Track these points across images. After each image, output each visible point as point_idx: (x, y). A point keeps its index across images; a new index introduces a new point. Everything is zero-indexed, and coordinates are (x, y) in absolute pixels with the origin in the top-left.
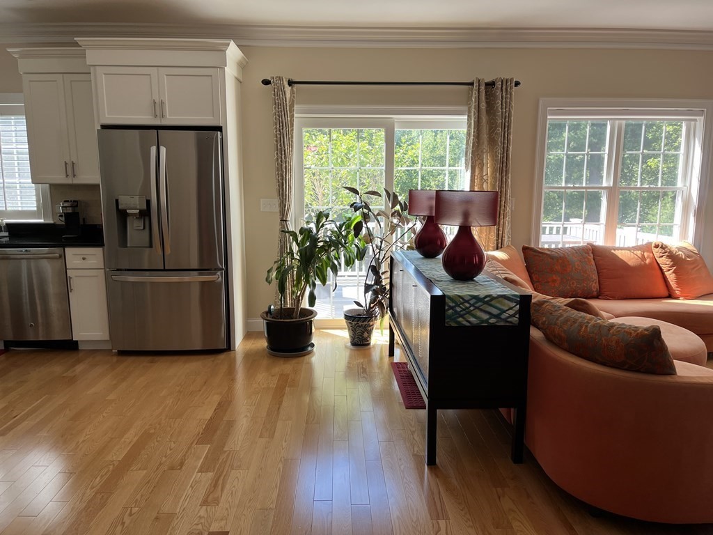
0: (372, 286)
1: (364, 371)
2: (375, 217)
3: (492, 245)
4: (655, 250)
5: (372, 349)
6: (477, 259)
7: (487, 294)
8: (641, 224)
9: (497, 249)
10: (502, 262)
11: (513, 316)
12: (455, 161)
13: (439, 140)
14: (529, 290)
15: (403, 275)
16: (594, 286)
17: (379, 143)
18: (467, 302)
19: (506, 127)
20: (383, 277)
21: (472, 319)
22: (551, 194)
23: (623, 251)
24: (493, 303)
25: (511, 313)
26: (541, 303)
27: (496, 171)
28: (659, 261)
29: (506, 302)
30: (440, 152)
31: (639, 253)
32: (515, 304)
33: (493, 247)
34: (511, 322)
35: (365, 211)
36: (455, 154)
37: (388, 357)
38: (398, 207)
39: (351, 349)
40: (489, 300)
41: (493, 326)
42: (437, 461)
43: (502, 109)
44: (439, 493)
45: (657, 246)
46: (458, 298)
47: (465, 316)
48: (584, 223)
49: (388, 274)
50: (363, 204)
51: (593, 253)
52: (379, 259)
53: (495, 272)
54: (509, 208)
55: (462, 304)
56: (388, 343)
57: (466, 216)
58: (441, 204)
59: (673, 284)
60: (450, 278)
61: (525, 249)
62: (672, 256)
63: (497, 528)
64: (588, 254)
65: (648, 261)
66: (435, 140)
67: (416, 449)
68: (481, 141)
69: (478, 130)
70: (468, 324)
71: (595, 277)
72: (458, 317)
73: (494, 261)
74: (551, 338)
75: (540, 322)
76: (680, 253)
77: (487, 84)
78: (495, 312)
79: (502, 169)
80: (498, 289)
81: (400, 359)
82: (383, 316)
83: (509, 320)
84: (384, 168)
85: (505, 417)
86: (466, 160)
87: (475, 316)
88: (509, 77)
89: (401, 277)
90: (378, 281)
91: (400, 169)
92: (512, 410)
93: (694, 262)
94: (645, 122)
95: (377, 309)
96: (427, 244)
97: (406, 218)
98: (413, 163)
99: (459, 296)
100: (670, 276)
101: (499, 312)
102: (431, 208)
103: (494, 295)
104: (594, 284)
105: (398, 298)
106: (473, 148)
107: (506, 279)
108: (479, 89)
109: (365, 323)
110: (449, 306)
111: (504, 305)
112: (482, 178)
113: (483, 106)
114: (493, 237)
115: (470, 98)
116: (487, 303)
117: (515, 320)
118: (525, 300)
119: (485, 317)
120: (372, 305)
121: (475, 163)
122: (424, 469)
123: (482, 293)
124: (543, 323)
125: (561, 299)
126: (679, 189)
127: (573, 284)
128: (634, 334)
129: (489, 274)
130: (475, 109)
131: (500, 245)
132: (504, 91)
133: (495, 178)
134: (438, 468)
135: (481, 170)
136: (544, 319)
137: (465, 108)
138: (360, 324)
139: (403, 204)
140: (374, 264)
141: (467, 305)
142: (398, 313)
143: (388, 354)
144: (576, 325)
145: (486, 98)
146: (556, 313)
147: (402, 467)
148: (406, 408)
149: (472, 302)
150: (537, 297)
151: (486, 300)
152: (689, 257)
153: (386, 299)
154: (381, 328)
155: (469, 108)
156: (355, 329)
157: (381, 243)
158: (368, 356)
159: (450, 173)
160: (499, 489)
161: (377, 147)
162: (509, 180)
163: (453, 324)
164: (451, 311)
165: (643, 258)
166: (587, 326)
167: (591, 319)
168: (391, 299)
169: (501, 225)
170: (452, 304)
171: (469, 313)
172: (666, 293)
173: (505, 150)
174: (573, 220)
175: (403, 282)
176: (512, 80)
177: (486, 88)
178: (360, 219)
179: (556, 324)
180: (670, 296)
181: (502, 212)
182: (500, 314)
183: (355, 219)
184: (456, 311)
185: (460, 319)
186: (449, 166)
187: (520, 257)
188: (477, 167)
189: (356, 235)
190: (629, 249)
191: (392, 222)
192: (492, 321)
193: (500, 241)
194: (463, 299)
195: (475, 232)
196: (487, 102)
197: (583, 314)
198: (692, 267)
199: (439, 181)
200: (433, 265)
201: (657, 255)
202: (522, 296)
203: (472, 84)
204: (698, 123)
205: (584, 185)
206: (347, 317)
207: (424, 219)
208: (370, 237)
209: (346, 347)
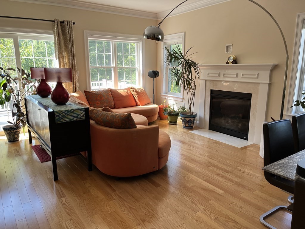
0: (16, 113)
1: (18, 152)
2: (14, 80)
3: (72, 91)
4: (131, 90)
5: (20, 142)
6: (66, 96)
7: (71, 109)
8: (126, 80)
9: (74, 92)
10: (76, 97)
11: (83, 116)
12: (50, 55)
13: (40, 44)
14: (88, 106)
15: (33, 106)
16: (113, 104)
17: (9, 45)
18: (64, 113)
19: (72, 41)
20: (21, 108)
21: (67, 119)
22: (94, 70)
23: (121, 91)
24: (74, 112)
25: (82, 115)
26: (93, 110)
27: (70, 60)
28: (133, 93)
29: (79, 111)
30: (42, 50)
31: (126, 91)
32: (83, 112)
33: (72, 92)
34: (82, 119)
35: (8, 78)
36: (49, 51)
37: (29, 144)
38: (25, 76)
39: (9, 144)
40: (73, 111)
41: (75, 121)
42: (58, 178)
43: (69, 33)
44: (61, 189)
45: (131, 88)
46: (60, 112)
47: (64, 119)
48: (107, 81)
49: (25, 107)
50: (6, 74)
51: (111, 92)
52: (18, 100)
53: (74, 101)
54: (77, 75)
55: (62, 114)
56: (29, 138)
57: (59, 78)
58: (47, 74)
59: (137, 101)
60: (56, 104)
61: (85, 92)
62: (136, 91)
63: (85, 193)
64: (109, 92)
65: (129, 94)
66: (38, 44)
67: (48, 176)
68: (61, 47)
69: (59, 42)
70: (65, 122)
71: (112, 101)
72: (61, 119)
73: (73, 97)
74: (97, 123)
75: (93, 117)
76: (139, 90)
77: (61, 22)
78: (75, 115)
79: (72, 59)
80: (75, 107)
81: (36, 144)
82: (24, 126)
83: (81, 118)
84: (15, 57)
85: (84, 156)
86: (56, 55)
87: (68, 118)
88: (70, 20)
89: (32, 107)
90: (19, 110)
91: (23, 58)
92: (86, 151)
93: (143, 93)
94: (123, 43)
95: (20, 124)
96: (43, 91)
97: (30, 81)
98: (29, 55)
99: (60, 111)
100: (136, 98)
101: (77, 115)
102: (42, 76)
103: (75, 109)
104: (112, 103)
105: (31, 117)
106: (58, 49)
107: (79, 103)
108: (57, 24)
109: (15, 131)
110: (56, 115)
111: (79, 112)
112: (64, 62)
113: (60, 31)
114: (72, 88)
115: (53, 28)
116: (72, 112)
117: (84, 118)
118: (87, 110)
119: (72, 118)
120: (17, 122)
121: (60, 56)
122: (53, 183)
123: (70, 109)
124: (94, 117)
125: (100, 108)
126: (137, 67)
127: (105, 104)
128: (123, 116)
129: (72, 102)
130: (57, 32)
131: (75, 91)
132: (69, 26)
133: (69, 63)
134: (59, 181)
135: (63, 59)
136: (94, 116)
137: (52, 32)
138: (12, 131)
139: (27, 74)
140: (16, 102)
141: (64, 114)
142: (32, 124)
143: (29, 143)
144: (106, 116)
145: (61, 28)
146: (98, 113)
147: (43, 185)
148: (42, 162)
149: (66, 112)
150: (91, 108)
151: (71, 111)
152: (141, 91)
153: (25, 118)
154: (24, 132)
155: (54, 32)
156: (10, 135)
157: (19, 92)
158: (19, 146)
159: (49, 60)
160: (84, 181)
161: (9, 47)
162: (76, 64)
163: (59, 122)
164: (57, 117)
165: (128, 93)
166: (109, 116)
167: (110, 114)
168: (27, 118)
169: (74, 82)
170: (57, 114)
171: (65, 117)
172: (136, 105)
173: (72, 51)
174: (103, 80)
175: (33, 109)
176: (71, 21)
177: (60, 24)
178: (5, 82)
179: (98, 117)
180: (137, 105)
181: (74, 77)
182: (78, 116)
183: (2, 82)
184: (60, 117)
185: (62, 120)
186: (48, 57)
187: (84, 95)
188: (61, 58)
189: (5, 89)
190: (123, 90)
191: (23, 83)
192: (75, 119)
193: (75, 89)
194: (62, 112)
195: (64, 85)
196: (62, 30)
197: (107, 112)
198: (142, 95)
199: (43, 64)
200: (47, 100)
201: (132, 91)
202: (85, 108)
203: (54, 21)
204: (140, 44)
205: (105, 66)
206: (4, 129)
207: (39, 81)
208: (12, 91)
209: (6, 143)
